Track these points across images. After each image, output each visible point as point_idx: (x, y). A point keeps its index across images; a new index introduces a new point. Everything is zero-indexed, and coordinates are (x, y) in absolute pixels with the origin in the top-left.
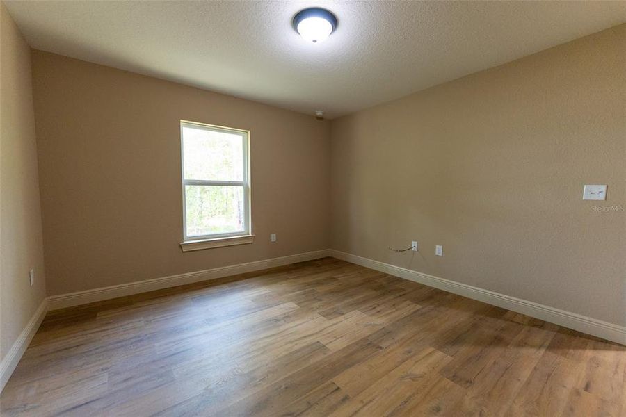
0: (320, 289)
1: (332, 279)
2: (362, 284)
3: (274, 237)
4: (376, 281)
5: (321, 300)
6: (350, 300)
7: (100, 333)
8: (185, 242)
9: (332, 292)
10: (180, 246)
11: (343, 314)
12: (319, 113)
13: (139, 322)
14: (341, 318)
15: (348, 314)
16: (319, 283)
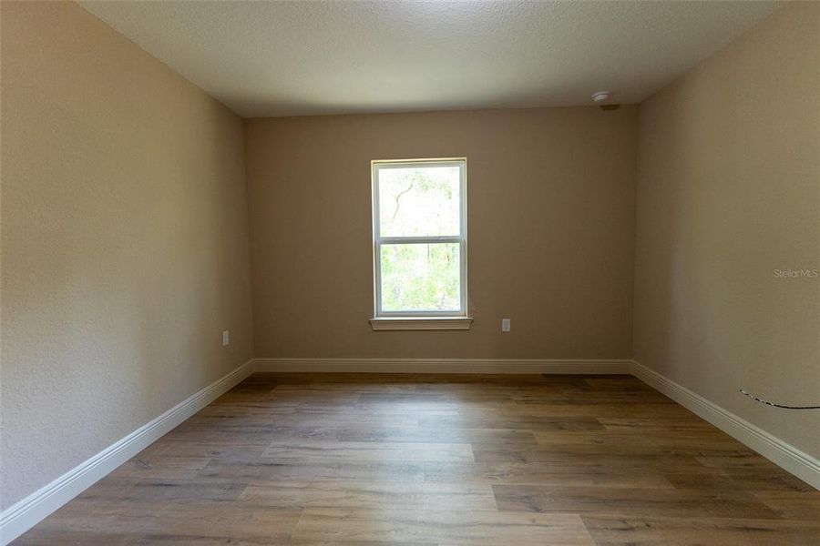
0: (547, 438)
1: (592, 424)
2: (654, 457)
3: (506, 325)
4: (702, 460)
5: (524, 461)
6: (587, 484)
7: (251, 409)
8: (376, 319)
9: (563, 453)
10: (370, 322)
11: (537, 510)
12: (600, 97)
13: (288, 408)
14: (525, 517)
15: (549, 515)
16: (557, 425)
